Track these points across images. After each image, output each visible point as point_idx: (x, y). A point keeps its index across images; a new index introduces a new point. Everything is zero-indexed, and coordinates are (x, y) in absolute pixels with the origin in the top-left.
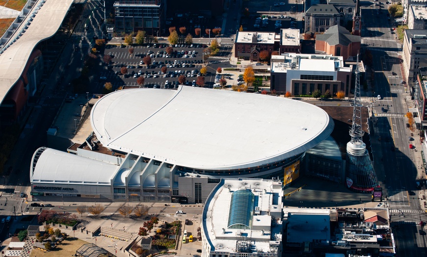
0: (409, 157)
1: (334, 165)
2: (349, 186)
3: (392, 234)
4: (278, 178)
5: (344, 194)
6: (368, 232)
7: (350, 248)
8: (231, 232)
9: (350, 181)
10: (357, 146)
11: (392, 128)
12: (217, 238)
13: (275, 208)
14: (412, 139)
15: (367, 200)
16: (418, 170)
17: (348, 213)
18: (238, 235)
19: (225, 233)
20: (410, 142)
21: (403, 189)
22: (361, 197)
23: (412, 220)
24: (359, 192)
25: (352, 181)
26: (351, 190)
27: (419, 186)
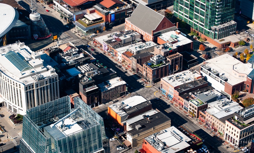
0: (51, 16)
1: (24, 30)
2: (36, 39)
3: (86, 51)
4: (19, 41)
5: (36, 44)
6: (75, 54)
7: (76, 63)
8: (25, 73)
9: (36, 36)
10: (36, 15)
11: (29, 5)
12: (20, 78)
13: (36, 54)
14: (45, 7)
15: (49, 42)
16: (61, 21)
17: (54, 50)
18: (30, 73)
19: (23, 74)
20: (45, 9)
21: (62, 31)
22: (45, 42)
23: (80, 44)
24: (43, 40)
25: (38, 35)
26: (38, 40)
27: (69, 28)
